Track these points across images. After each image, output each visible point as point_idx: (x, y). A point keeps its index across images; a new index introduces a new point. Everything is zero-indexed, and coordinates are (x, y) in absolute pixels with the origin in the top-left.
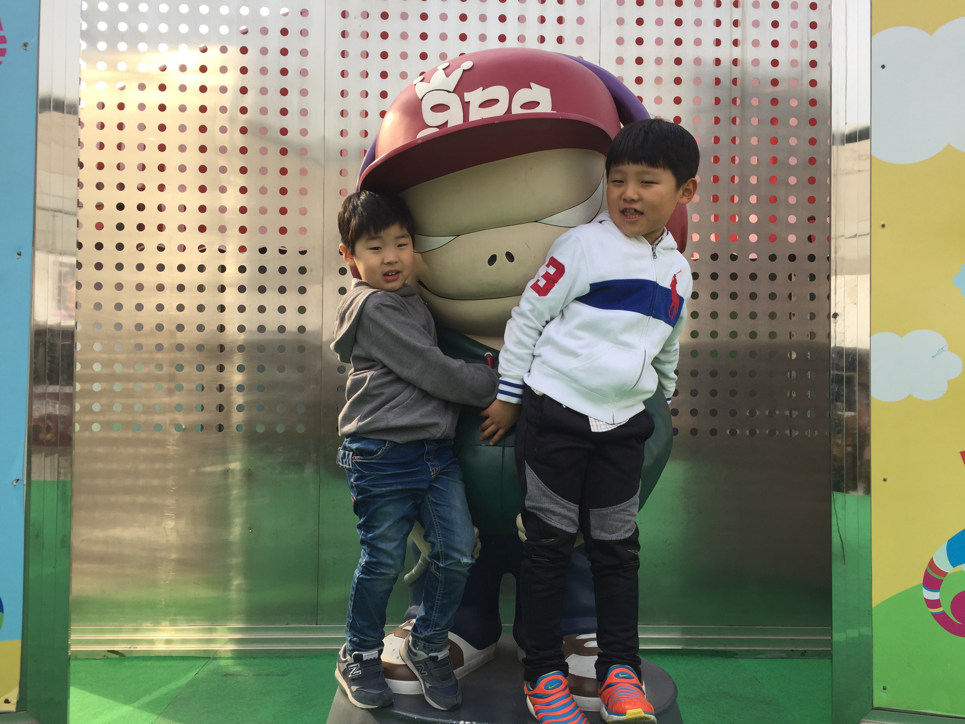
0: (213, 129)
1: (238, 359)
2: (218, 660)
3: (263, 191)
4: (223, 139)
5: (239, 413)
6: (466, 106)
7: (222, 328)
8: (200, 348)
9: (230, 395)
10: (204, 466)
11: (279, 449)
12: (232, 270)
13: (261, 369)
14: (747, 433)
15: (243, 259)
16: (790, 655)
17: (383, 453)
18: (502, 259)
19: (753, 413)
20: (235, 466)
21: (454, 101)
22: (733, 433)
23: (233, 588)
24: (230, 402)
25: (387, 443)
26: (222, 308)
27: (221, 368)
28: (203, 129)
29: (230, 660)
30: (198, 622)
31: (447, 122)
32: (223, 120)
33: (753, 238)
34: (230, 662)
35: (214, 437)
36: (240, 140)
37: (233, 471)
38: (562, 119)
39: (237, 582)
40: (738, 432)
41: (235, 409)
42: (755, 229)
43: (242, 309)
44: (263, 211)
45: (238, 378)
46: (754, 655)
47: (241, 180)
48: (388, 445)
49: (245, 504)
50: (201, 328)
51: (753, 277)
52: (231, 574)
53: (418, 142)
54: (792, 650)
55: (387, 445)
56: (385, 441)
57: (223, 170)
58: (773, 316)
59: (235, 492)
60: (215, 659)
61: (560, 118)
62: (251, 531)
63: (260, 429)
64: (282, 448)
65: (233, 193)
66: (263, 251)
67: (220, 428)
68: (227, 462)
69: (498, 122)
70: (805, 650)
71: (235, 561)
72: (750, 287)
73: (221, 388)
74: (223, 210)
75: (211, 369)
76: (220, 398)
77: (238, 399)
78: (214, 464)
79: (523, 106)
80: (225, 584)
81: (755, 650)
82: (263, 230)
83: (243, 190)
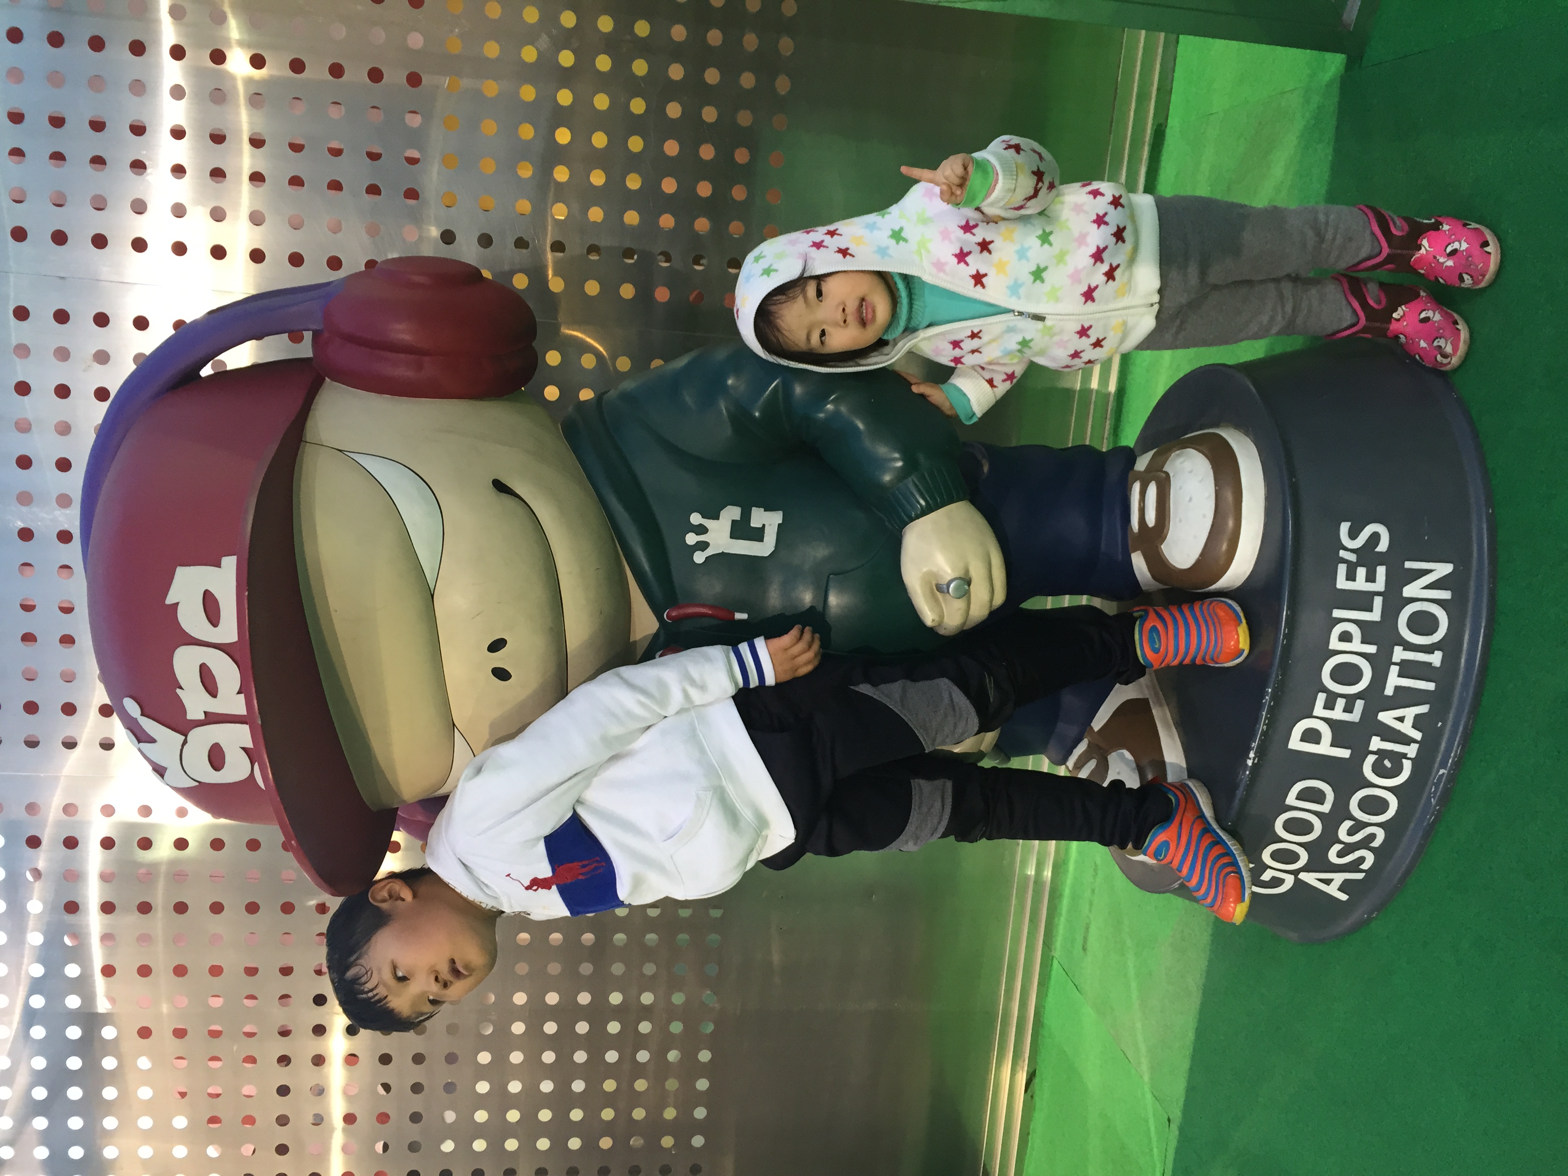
6: (213, 718)
21: (204, 736)
31: (243, 748)
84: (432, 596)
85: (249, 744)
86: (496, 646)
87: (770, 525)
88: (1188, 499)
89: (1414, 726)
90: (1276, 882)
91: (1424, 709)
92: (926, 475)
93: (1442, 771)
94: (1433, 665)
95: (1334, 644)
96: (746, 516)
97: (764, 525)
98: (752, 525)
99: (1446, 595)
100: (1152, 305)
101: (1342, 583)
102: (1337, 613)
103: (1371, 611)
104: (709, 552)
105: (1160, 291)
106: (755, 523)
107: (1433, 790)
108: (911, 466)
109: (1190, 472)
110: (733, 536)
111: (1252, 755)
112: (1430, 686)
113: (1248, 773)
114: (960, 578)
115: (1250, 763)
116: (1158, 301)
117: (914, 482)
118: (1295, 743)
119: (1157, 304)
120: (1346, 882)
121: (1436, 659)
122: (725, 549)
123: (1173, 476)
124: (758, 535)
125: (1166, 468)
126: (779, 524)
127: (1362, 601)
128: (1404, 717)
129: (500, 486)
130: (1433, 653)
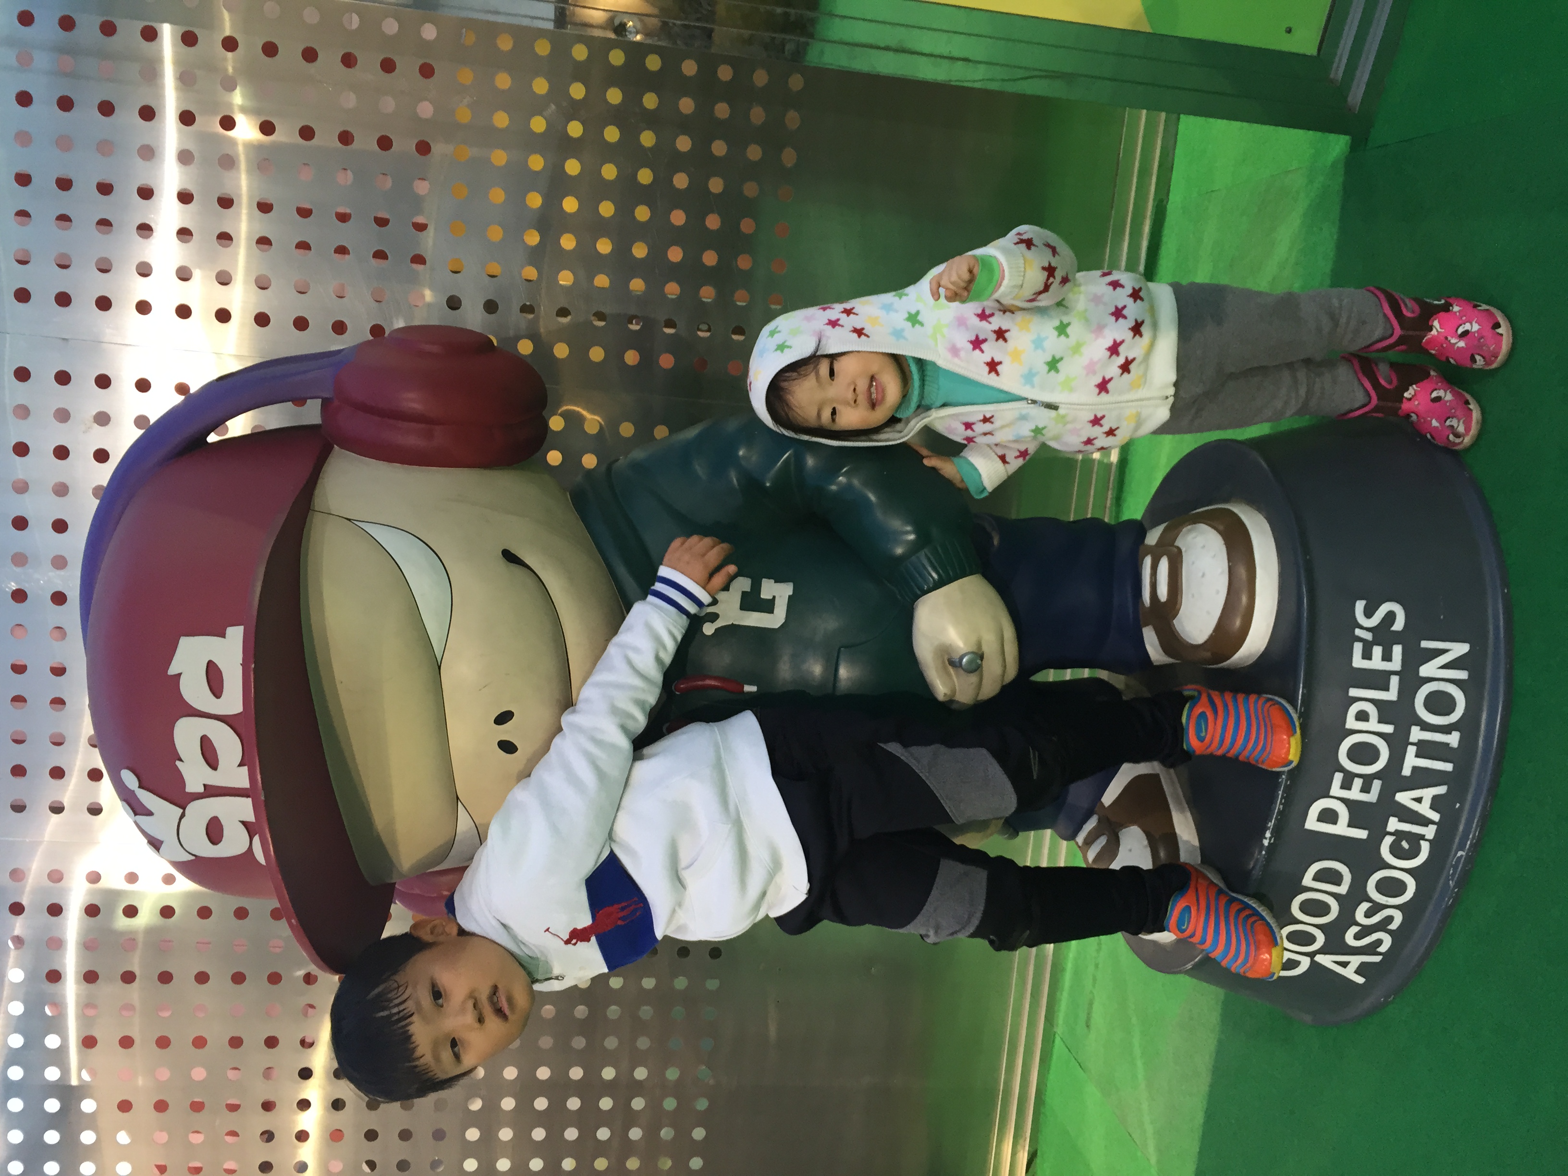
21: (201, 809)
84: (439, 668)
85: (251, 817)
86: (503, 718)
87: (780, 597)
88: (1201, 574)
89: (1433, 807)
90: (1292, 964)
91: (1441, 790)
92: (939, 549)
93: (1460, 853)
94: (1450, 746)
95: (1351, 723)
96: (756, 587)
97: (774, 597)
98: (762, 597)
99: (1462, 675)
100: (1167, 398)
101: (1358, 662)
102: (1354, 692)
103: (1386, 688)
104: (719, 623)
105: (1176, 384)
106: (765, 594)
107: (1451, 872)
108: (924, 540)
109: (1204, 547)
110: (742, 608)
111: (1268, 835)
112: (1448, 767)
113: (1264, 853)
114: (973, 653)
115: (1266, 842)
116: (1173, 394)
117: (926, 555)
118: (1312, 823)
119: (1172, 398)
120: (1363, 964)
121: (1453, 739)
122: (734, 621)
123: (1185, 551)
124: (768, 606)
125: (1179, 543)
126: (789, 596)
127: (1379, 680)
128: (1422, 798)
129: (509, 557)
130: (1451, 734)
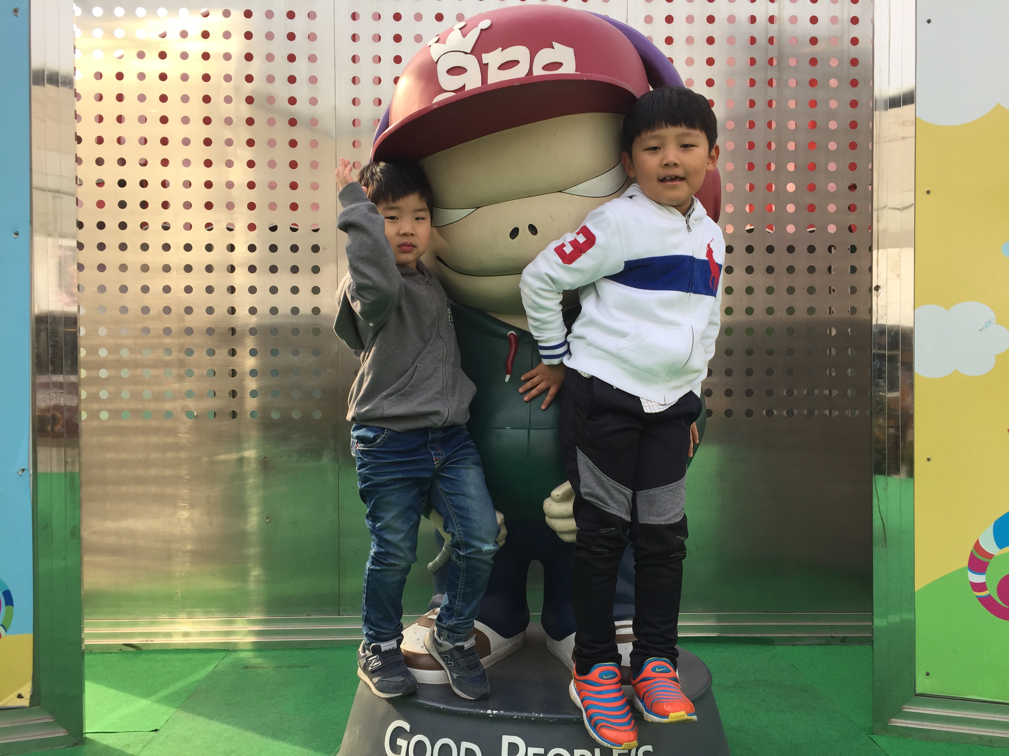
0: (217, 99)
1: (250, 342)
2: (238, 653)
3: (272, 164)
4: (228, 110)
5: (252, 399)
6: (484, 68)
7: (232, 311)
8: (210, 331)
9: (242, 380)
10: (219, 454)
11: (295, 436)
12: (241, 249)
13: (274, 353)
14: (785, 413)
15: (253, 237)
16: (829, 642)
17: (382, 440)
18: (524, 232)
19: (790, 392)
20: (251, 453)
21: (471, 63)
22: (770, 413)
23: (252, 579)
24: (243, 388)
25: (386, 430)
26: (232, 290)
27: (233, 353)
28: (207, 99)
29: (250, 653)
30: (216, 614)
31: (464, 86)
32: (227, 89)
33: (791, 208)
34: (250, 654)
35: (227, 424)
36: (246, 111)
37: (248, 459)
38: (586, 80)
39: (255, 572)
40: (775, 412)
41: (248, 395)
42: (793, 198)
43: (253, 290)
44: (272, 186)
45: (250, 362)
46: (792, 642)
47: (248, 154)
48: (387, 433)
49: (261, 493)
50: (210, 310)
51: (791, 249)
52: (249, 565)
53: (434, 107)
54: (832, 637)
55: (385, 432)
56: (383, 429)
57: (229, 142)
58: (811, 290)
59: (251, 481)
60: (235, 651)
61: (585, 79)
62: (269, 521)
63: (275, 415)
64: (298, 434)
65: (240, 166)
66: (274, 229)
67: (234, 415)
68: (241, 449)
69: (518, 84)
70: (845, 637)
71: (253, 551)
72: (789, 260)
73: (234, 373)
74: (230, 185)
75: (222, 354)
76: (232, 384)
77: (252, 384)
78: (226, 452)
79: (545, 68)
80: (243, 576)
81: (793, 636)
82: (273, 206)
83: (251, 164)
84: (560, 192)
86: (533, 229)
102: (597, 752)
111: (495, 712)
113: (482, 712)
115: (489, 712)
118: (507, 739)
